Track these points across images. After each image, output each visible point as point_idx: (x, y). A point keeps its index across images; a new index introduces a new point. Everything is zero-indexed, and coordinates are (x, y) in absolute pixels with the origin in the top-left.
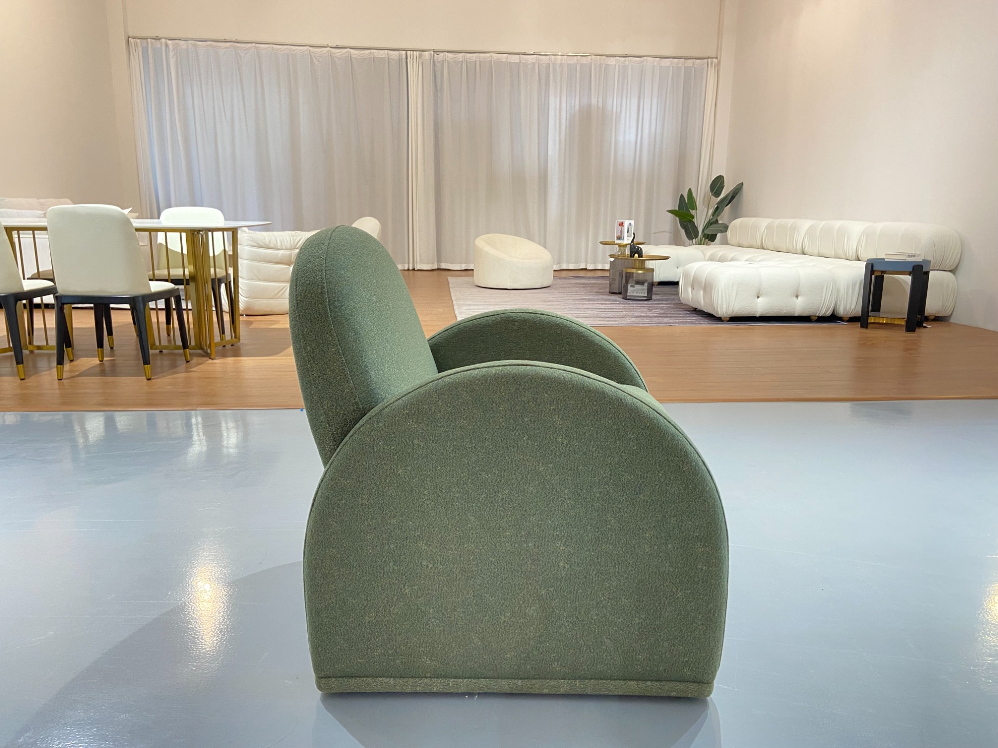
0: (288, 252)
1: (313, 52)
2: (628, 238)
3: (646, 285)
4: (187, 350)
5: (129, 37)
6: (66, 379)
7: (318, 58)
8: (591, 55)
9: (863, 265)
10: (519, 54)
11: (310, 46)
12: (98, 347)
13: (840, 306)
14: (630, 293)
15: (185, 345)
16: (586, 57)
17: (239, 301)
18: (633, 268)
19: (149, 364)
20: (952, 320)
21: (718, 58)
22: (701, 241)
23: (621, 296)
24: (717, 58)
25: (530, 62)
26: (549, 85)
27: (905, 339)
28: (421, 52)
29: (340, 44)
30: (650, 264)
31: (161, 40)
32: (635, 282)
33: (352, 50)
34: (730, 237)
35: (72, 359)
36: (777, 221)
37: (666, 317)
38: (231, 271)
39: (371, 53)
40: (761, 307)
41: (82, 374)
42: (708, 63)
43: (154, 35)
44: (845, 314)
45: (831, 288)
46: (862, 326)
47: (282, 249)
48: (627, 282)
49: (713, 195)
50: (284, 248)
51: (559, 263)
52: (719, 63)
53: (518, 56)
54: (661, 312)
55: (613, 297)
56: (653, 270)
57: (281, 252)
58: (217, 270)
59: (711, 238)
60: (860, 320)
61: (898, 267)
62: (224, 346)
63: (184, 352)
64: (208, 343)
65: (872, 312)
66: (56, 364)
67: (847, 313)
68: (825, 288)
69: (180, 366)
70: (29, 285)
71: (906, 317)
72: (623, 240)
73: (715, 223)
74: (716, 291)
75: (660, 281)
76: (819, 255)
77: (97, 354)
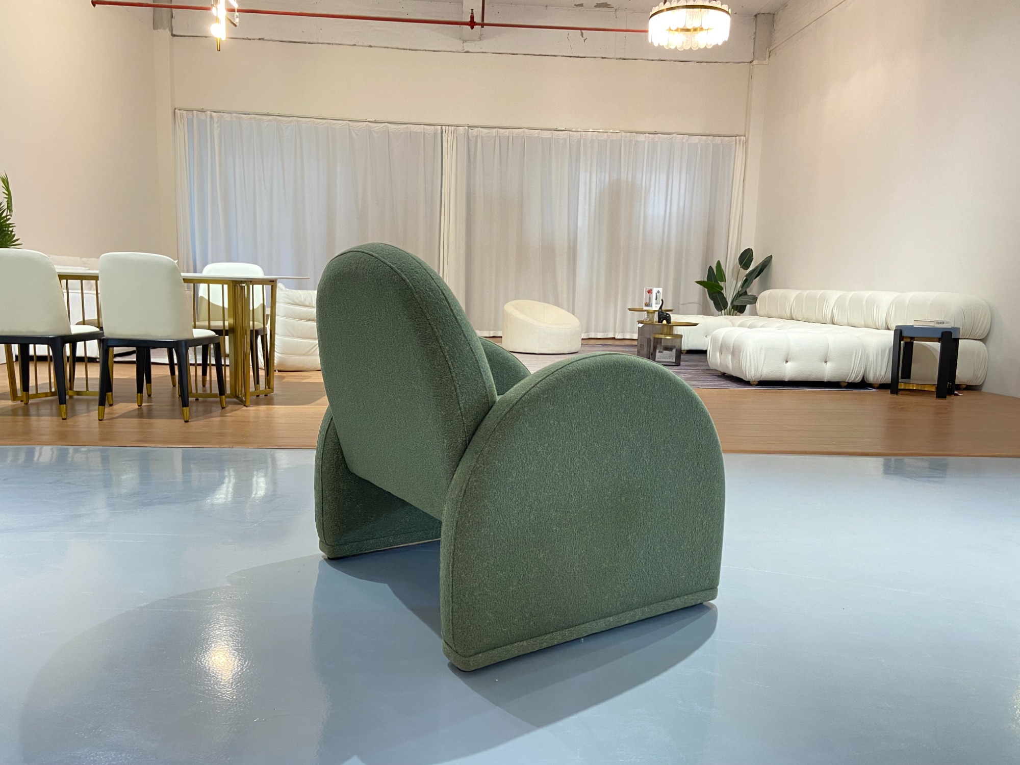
1: (351, 126)
2: (657, 305)
3: (674, 351)
4: (224, 396)
5: (175, 109)
6: (106, 420)
7: (356, 132)
8: (621, 131)
9: (892, 333)
10: (551, 130)
11: (349, 121)
12: (138, 392)
13: (870, 371)
14: (658, 358)
15: (222, 391)
16: (616, 134)
18: (661, 334)
19: (188, 406)
20: (984, 389)
21: (747, 137)
22: (730, 312)
24: (745, 136)
25: (562, 138)
26: (580, 162)
27: (935, 404)
28: (456, 127)
29: (379, 119)
30: (678, 330)
31: (206, 112)
32: (664, 348)
33: (389, 125)
34: (759, 309)
35: (111, 403)
36: (806, 293)
37: (694, 381)
38: (268, 326)
39: (407, 127)
40: (789, 371)
41: (121, 416)
42: (736, 140)
43: (199, 107)
44: (876, 378)
45: (860, 354)
46: (893, 393)
48: (655, 349)
49: (742, 267)
51: (587, 331)
52: (747, 140)
53: (550, 132)
54: (689, 376)
56: (681, 336)
58: (255, 323)
59: (740, 309)
60: (891, 387)
61: (927, 334)
62: (258, 396)
63: (220, 400)
64: (243, 392)
65: (902, 378)
66: (97, 406)
67: (877, 380)
68: (854, 355)
69: (215, 412)
70: (76, 330)
71: (936, 384)
72: (652, 306)
73: (744, 295)
74: (744, 355)
75: (688, 349)
76: (849, 325)
77: (136, 399)
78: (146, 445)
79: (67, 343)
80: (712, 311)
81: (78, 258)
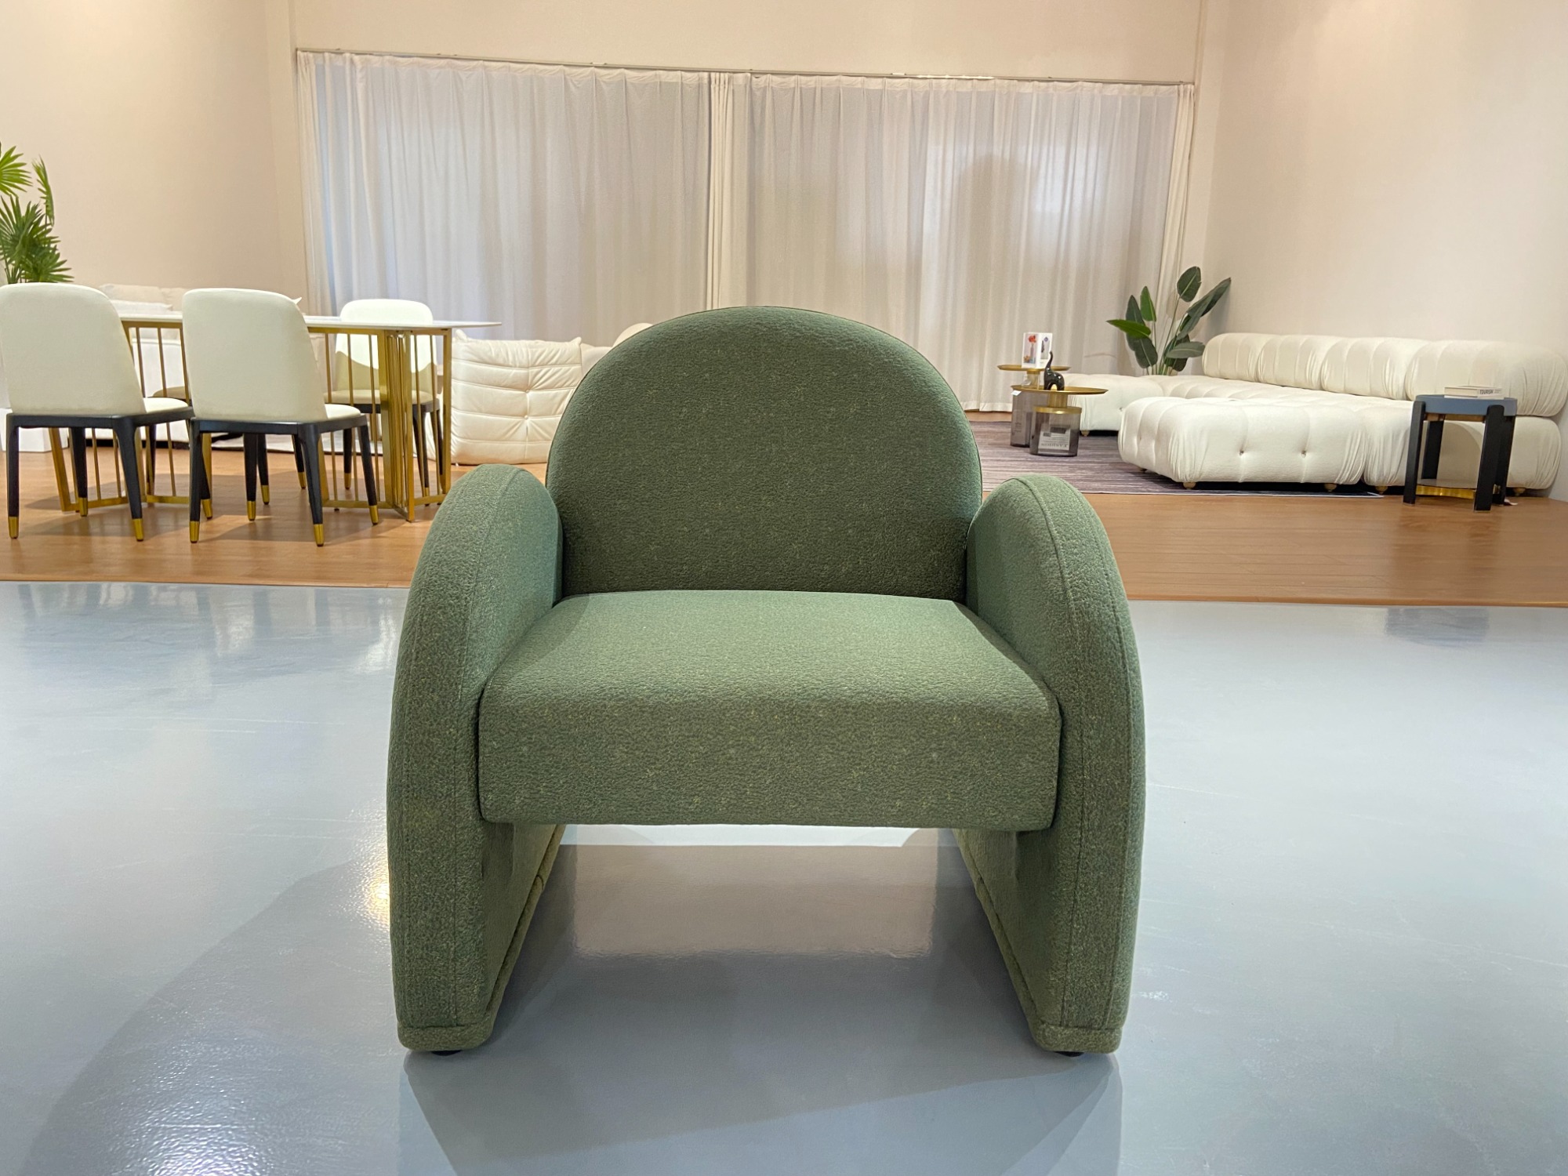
0: (523, 371)
1: (568, 75)
2: (1043, 360)
3: (1068, 433)
4: (375, 507)
5: (297, 50)
6: (201, 542)
7: (576, 83)
8: (994, 78)
9: (1411, 404)
10: (883, 77)
11: (565, 65)
12: (248, 500)
13: (1372, 469)
14: (1042, 445)
15: (372, 499)
16: (987, 82)
17: (450, 444)
18: (1049, 407)
19: (321, 523)
20: (1553, 495)
21: (1196, 84)
22: (1161, 369)
23: (1028, 450)
24: (1194, 84)
25: (899, 89)
26: (927, 127)
27: (1474, 520)
28: (732, 74)
29: (610, 62)
30: (1076, 401)
31: (344, 55)
32: (1052, 428)
33: (626, 71)
34: (1207, 364)
35: (210, 516)
36: (1281, 339)
37: (1096, 481)
38: (440, 397)
39: (656, 75)
40: (1245, 467)
41: (225, 536)
42: (1179, 91)
43: (333, 47)
44: (1381, 480)
45: (1359, 441)
46: (1405, 501)
47: (515, 367)
48: (1038, 429)
49: (1182, 298)
50: (518, 365)
52: (1197, 91)
53: (880, 80)
54: (1090, 473)
55: (1017, 451)
56: (1079, 410)
57: (514, 371)
58: (421, 393)
59: (1177, 365)
60: (1404, 492)
61: (1464, 409)
62: (427, 505)
63: (371, 511)
64: (405, 498)
65: (1424, 477)
66: (188, 520)
67: (1384, 480)
68: (1349, 441)
69: (363, 529)
70: (152, 405)
71: (1476, 487)
72: (1035, 362)
73: (1185, 341)
74: (1174, 441)
75: (1092, 429)
76: (1346, 392)
77: (246, 509)
78: (261, 582)
79: (142, 425)
80: (1133, 366)
81: (156, 289)
